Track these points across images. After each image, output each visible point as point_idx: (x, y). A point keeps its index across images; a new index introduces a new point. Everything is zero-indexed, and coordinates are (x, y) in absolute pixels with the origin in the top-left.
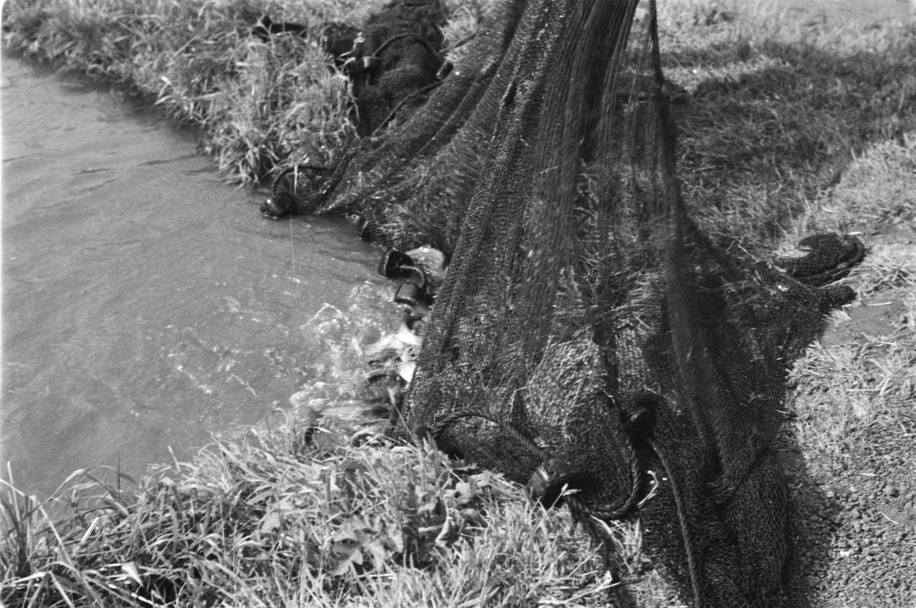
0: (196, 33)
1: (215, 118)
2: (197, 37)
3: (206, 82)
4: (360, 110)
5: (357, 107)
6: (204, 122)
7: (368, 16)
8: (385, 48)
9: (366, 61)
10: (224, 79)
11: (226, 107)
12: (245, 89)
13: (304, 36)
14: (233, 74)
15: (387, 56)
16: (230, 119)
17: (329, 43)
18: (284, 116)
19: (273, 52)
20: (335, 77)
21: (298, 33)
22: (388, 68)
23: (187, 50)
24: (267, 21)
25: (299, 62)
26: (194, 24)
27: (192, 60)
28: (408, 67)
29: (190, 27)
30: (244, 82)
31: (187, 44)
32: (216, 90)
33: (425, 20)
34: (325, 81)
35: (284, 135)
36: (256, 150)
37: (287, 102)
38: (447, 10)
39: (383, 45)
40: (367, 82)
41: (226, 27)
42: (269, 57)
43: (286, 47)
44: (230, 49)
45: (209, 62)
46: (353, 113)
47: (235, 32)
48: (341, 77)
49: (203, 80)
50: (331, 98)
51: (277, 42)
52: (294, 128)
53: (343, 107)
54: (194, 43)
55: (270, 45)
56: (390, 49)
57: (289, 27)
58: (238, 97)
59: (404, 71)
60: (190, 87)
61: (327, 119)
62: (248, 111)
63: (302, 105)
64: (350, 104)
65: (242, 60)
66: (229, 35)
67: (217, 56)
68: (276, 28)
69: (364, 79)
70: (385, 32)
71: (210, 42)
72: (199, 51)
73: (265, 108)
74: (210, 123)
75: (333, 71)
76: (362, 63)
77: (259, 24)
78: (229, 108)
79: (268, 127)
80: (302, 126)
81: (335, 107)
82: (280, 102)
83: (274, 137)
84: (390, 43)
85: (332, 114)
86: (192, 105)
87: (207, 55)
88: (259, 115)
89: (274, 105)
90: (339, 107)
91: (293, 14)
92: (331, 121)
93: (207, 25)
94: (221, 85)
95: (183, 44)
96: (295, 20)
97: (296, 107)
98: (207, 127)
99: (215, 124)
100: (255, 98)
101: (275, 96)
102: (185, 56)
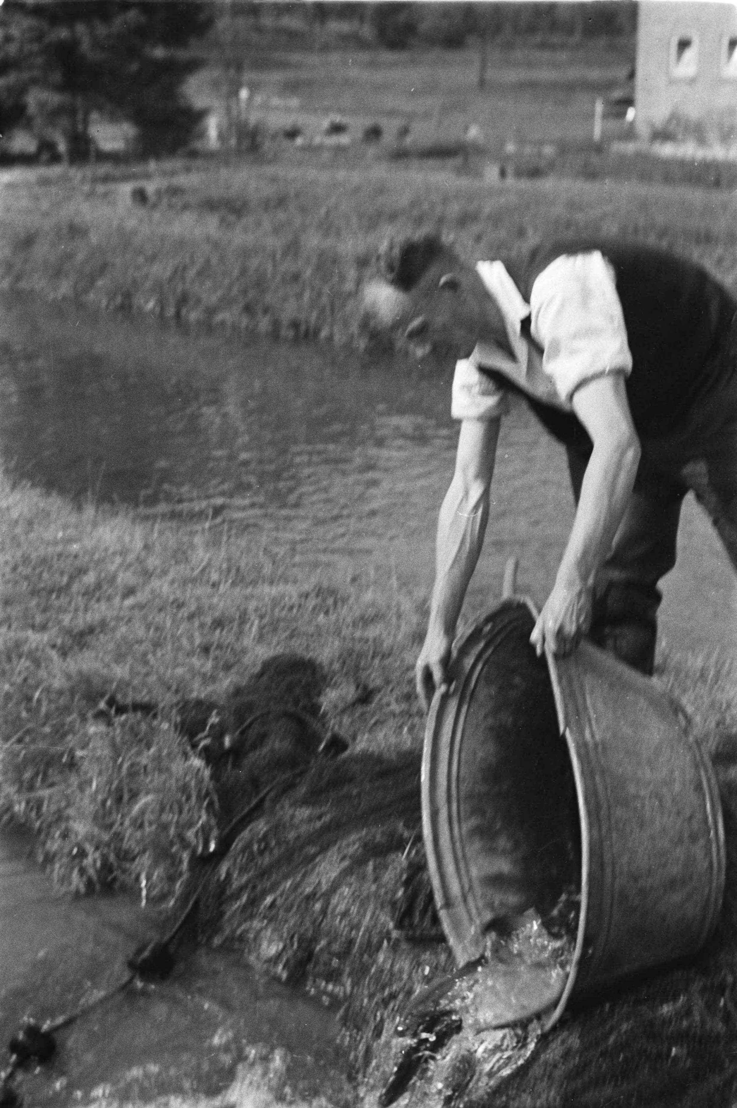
0: (29, 720)
1: (50, 819)
2: (30, 725)
3: (40, 777)
4: (220, 800)
5: (216, 798)
6: (37, 824)
7: (231, 690)
8: (251, 724)
9: (227, 741)
10: (61, 772)
11: (63, 804)
12: (85, 782)
13: (155, 716)
14: (73, 765)
15: (252, 734)
16: (68, 819)
17: (183, 722)
18: (130, 811)
19: (118, 740)
20: (189, 763)
21: (148, 713)
22: (254, 747)
23: (20, 741)
24: (111, 702)
25: (149, 747)
26: (29, 710)
27: (23, 752)
28: (277, 745)
29: (24, 714)
30: (86, 773)
31: (19, 734)
32: (52, 785)
33: (298, 691)
34: (178, 767)
35: (131, 835)
36: (97, 854)
37: (134, 796)
38: (324, 678)
39: (249, 721)
40: (229, 767)
41: (67, 710)
42: (113, 745)
43: (134, 731)
44: (70, 737)
45: (44, 753)
46: (211, 804)
47: (74, 715)
48: (197, 762)
49: (37, 774)
50: (184, 789)
51: (123, 725)
52: (141, 826)
53: (200, 799)
54: (28, 732)
55: (115, 730)
56: (256, 726)
57: (136, 707)
58: (77, 793)
59: (272, 750)
60: (21, 783)
61: (181, 812)
62: (89, 808)
63: (150, 798)
64: (207, 794)
65: (83, 748)
66: (69, 719)
67: (54, 744)
68: (121, 710)
69: (226, 764)
70: (250, 707)
71: (47, 729)
72: (33, 741)
73: (109, 803)
74: (44, 825)
75: (186, 756)
76: (222, 744)
77: (102, 705)
78: (68, 806)
79: (111, 826)
80: (151, 824)
81: (188, 798)
82: (126, 797)
83: (118, 837)
84: (256, 719)
85: (186, 808)
86: (23, 805)
87: (41, 745)
88: (101, 812)
89: (119, 800)
90: (194, 798)
91: (144, 692)
92: (185, 816)
93: (43, 710)
94: (57, 778)
95: (16, 732)
96: (147, 699)
97: (143, 800)
98: (40, 830)
99: (50, 826)
100: (97, 792)
101: (119, 790)
102: (17, 747)
